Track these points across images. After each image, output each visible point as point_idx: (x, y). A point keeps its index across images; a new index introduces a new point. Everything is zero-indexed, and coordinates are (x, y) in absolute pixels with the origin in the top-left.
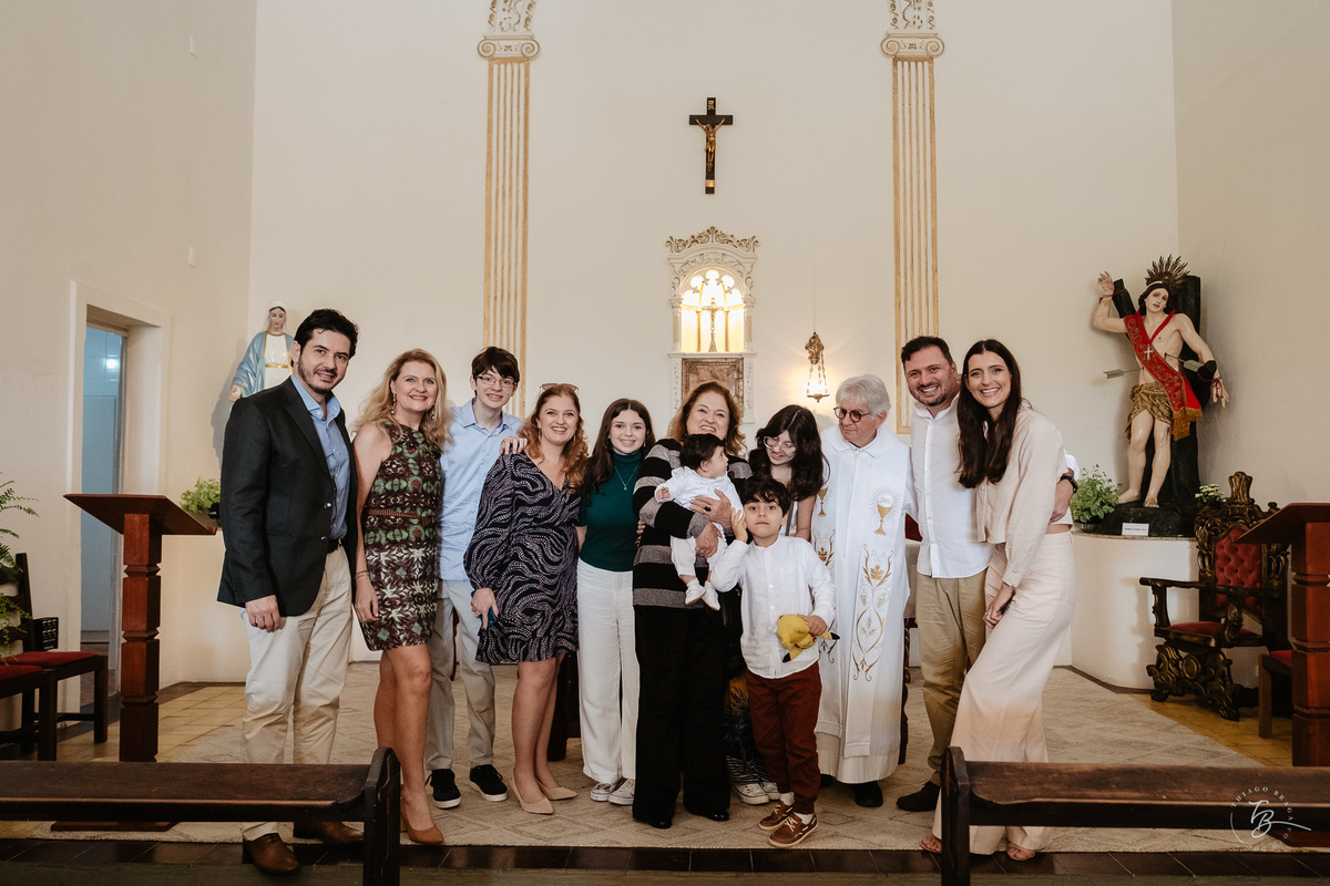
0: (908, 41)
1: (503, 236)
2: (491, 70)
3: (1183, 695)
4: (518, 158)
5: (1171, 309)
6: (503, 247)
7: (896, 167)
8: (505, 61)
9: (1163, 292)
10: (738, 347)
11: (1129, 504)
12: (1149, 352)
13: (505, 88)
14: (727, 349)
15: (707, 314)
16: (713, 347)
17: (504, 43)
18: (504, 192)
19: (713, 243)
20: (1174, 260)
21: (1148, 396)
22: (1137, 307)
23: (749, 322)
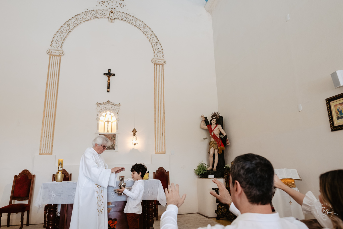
0: (158, 60)
1: (50, 100)
2: (50, 58)
3: (223, 217)
4: (56, 80)
5: (217, 124)
6: (50, 103)
7: (155, 89)
8: (54, 56)
9: (215, 120)
10: (114, 131)
11: (210, 170)
12: (212, 133)
13: (54, 62)
14: (112, 132)
15: (106, 123)
16: (108, 131)
17: (54, 51)
18: (51, 89)
19: (108, 104)
20: (217, 112)
21: (213, 144)
22: (210, 123)
23: (117, 125)
